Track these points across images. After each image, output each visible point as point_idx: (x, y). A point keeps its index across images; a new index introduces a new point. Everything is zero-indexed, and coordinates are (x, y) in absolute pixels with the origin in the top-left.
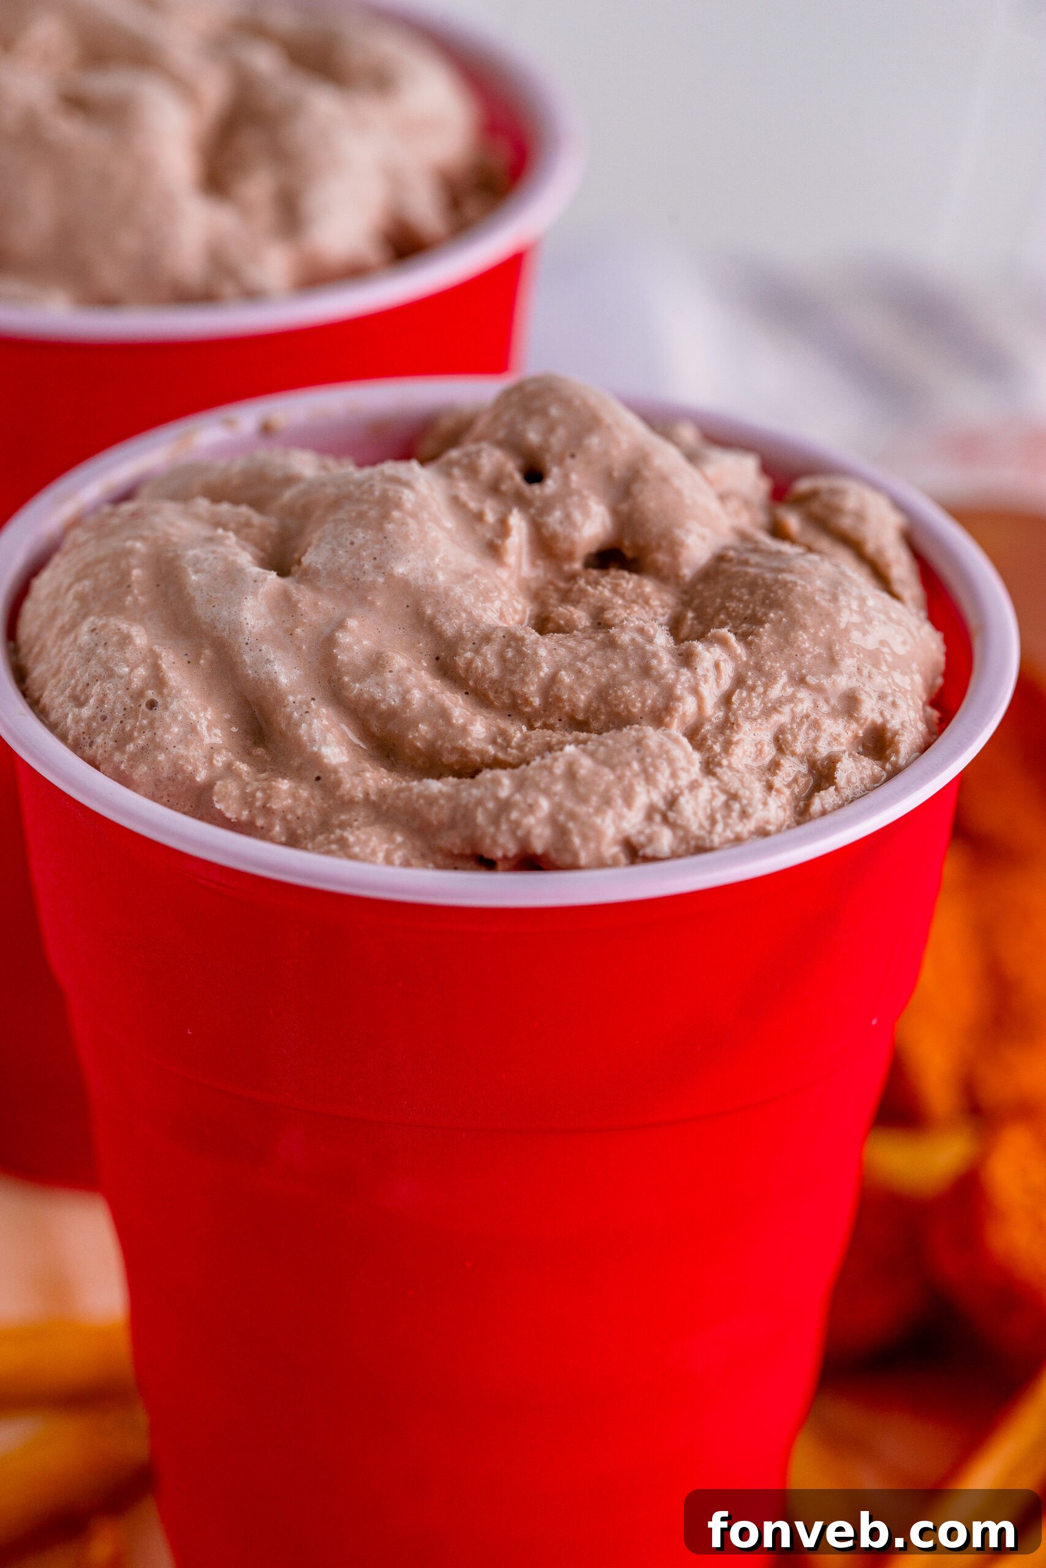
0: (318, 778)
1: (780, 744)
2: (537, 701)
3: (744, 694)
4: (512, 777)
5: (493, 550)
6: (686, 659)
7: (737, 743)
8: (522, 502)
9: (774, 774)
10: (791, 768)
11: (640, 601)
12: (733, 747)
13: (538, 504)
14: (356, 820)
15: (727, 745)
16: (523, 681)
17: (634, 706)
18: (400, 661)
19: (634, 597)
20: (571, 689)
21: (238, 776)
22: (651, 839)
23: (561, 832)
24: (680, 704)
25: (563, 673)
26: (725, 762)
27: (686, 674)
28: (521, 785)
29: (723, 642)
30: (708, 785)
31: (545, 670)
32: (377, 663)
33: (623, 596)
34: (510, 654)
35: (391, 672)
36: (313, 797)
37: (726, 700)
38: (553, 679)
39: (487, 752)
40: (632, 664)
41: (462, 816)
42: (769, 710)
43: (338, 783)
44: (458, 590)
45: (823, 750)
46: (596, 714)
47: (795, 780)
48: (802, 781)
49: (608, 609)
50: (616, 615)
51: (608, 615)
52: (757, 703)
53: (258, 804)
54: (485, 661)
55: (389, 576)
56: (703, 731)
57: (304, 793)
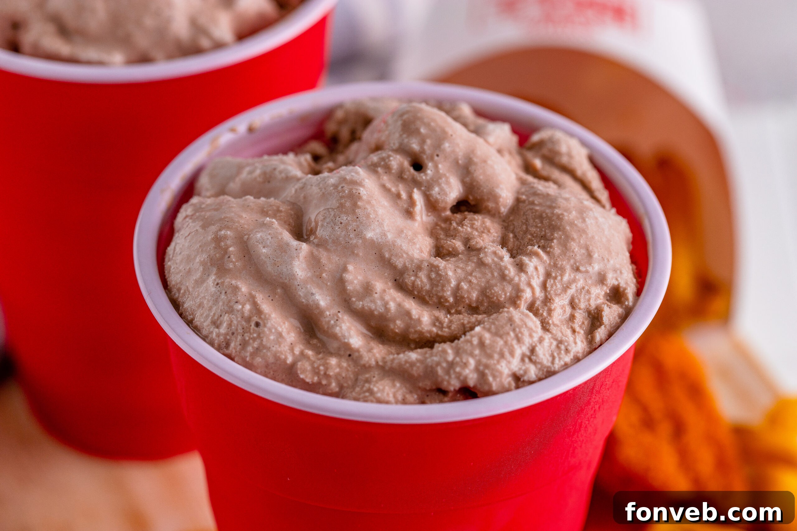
0: (350, 355)
1: (573, 304)
2: (451, 300)
3: (552, 281)
4: (452, 348)
5: (409, 213)
6: (521, 267)
7: (554, 310)
8: (417, 183)
9: (573, 322)
10: (580, 316)
11: (486, 231)
12: (552, 312)
13: (425, 184)
14: (374, 377)
15: (550, 311)
16: (443, 290)
17: (501, 297)
18: (379, 286)
19: (482, 229)
20: (468, 292)
21: (308, 358)
22: (526, 372)
23: (482, 375)
24: (524, 294)
25: (463, 284)
26: (550, 322)
27: (523, 277)
28: (457, 352)
29: (537, 255)
30: (547, 337)
31: (453, 283)
32: (368, 289)
33: (476, 230)
34: (433, 276)
35: (376, 293)
36: (349, 366)
37: (544, 286)
38: (458, 288)
39: (433, 331)
40: (496, 274)
41: (430, 372)
42: (566, 288)
43: (361, 357)
44: (399, 242)
45: (593, 304)
46: (482, 303)
47: (583, 323)
48: (586, 323)
49: (471, 239)
50: (477, 243)
51: (473, 243)
52: (559, 286)
53: (322, 373)
54: (421, 281)
55: (364, 239)
56: (536, 305)
57: (345, 364)
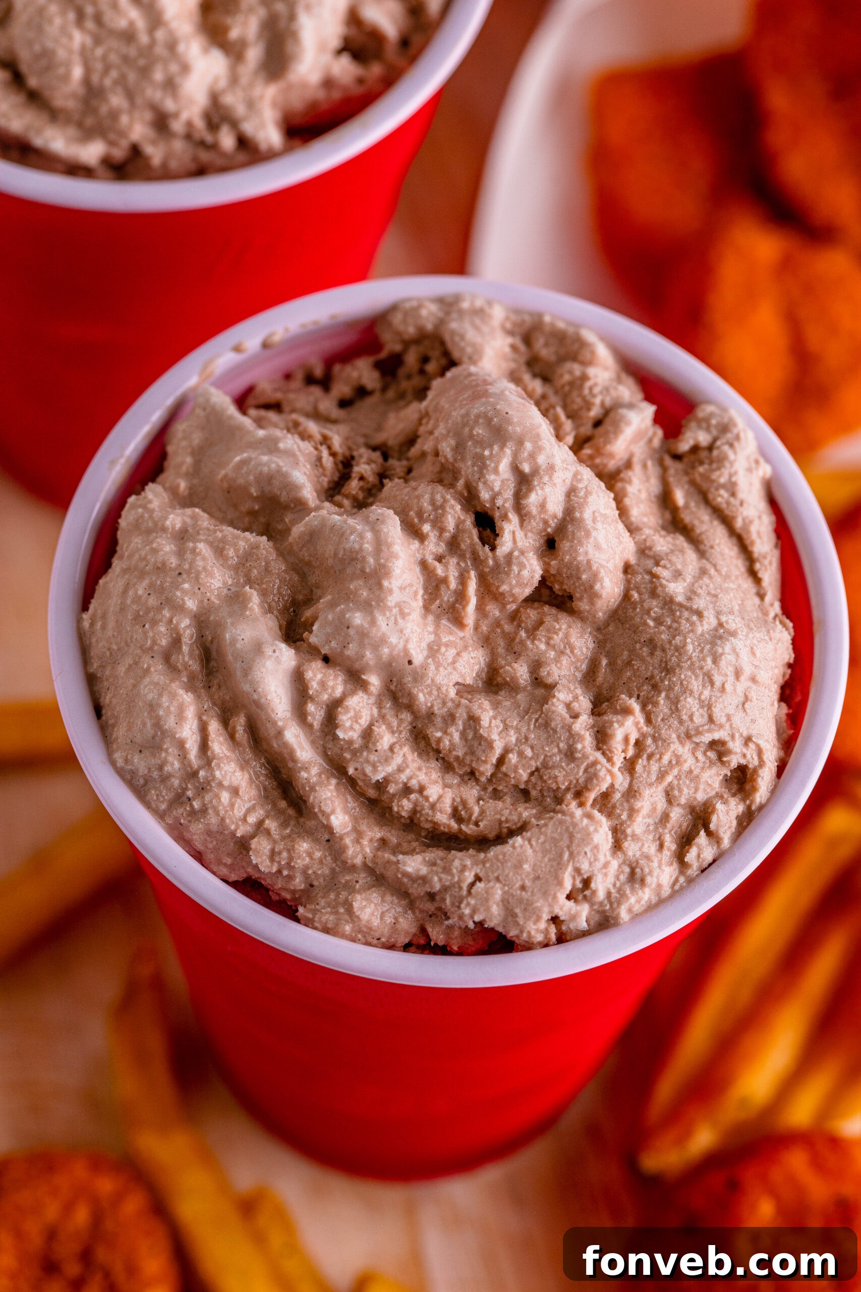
0: (328, 841)
1: (670, 798)
3: (645, 761)
5: (456, 614)
6: (603, 737)
7: (638, 811)
8: (477, 564)
9: (665, 828)
10: (677, 816)
11: (567, 651)
12: (635, 814)
14: (357, 882)
15: (632, 812)
16: (480, 760)
17: (563, 783)
18: (385, 739)
19: (562, 648)
20: (516, 767)
21: (268, 832)
22: (572, 917)
25: (510, 754)
26: (629, 831)
29: (631, 713)
30: (617, 860)
31: (497, 752)
33: (554, 648)
34: (471, 735)
35: (378, 749)
36: (325, 856)
37: (631, 767)
38: (503, 759)
40: (562, 746)
42: (663, 774)
43: (344, 850)
44: (431, 668)
45: (701, 796)
46: (534, 785)
47: (679, 827)
48: (685, 826)
49: (544, 664)
50: (549, 673)
51: (544, 672)
52: (654, 769)
53: (285, 861)
54: (451, 740)
56: (612, 800)
57: (319, 853)
